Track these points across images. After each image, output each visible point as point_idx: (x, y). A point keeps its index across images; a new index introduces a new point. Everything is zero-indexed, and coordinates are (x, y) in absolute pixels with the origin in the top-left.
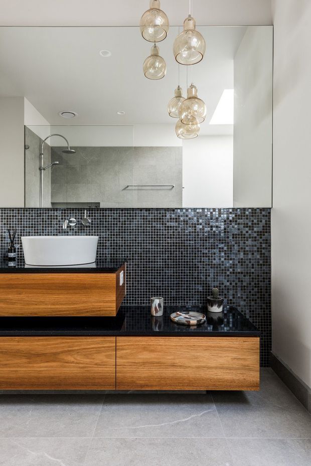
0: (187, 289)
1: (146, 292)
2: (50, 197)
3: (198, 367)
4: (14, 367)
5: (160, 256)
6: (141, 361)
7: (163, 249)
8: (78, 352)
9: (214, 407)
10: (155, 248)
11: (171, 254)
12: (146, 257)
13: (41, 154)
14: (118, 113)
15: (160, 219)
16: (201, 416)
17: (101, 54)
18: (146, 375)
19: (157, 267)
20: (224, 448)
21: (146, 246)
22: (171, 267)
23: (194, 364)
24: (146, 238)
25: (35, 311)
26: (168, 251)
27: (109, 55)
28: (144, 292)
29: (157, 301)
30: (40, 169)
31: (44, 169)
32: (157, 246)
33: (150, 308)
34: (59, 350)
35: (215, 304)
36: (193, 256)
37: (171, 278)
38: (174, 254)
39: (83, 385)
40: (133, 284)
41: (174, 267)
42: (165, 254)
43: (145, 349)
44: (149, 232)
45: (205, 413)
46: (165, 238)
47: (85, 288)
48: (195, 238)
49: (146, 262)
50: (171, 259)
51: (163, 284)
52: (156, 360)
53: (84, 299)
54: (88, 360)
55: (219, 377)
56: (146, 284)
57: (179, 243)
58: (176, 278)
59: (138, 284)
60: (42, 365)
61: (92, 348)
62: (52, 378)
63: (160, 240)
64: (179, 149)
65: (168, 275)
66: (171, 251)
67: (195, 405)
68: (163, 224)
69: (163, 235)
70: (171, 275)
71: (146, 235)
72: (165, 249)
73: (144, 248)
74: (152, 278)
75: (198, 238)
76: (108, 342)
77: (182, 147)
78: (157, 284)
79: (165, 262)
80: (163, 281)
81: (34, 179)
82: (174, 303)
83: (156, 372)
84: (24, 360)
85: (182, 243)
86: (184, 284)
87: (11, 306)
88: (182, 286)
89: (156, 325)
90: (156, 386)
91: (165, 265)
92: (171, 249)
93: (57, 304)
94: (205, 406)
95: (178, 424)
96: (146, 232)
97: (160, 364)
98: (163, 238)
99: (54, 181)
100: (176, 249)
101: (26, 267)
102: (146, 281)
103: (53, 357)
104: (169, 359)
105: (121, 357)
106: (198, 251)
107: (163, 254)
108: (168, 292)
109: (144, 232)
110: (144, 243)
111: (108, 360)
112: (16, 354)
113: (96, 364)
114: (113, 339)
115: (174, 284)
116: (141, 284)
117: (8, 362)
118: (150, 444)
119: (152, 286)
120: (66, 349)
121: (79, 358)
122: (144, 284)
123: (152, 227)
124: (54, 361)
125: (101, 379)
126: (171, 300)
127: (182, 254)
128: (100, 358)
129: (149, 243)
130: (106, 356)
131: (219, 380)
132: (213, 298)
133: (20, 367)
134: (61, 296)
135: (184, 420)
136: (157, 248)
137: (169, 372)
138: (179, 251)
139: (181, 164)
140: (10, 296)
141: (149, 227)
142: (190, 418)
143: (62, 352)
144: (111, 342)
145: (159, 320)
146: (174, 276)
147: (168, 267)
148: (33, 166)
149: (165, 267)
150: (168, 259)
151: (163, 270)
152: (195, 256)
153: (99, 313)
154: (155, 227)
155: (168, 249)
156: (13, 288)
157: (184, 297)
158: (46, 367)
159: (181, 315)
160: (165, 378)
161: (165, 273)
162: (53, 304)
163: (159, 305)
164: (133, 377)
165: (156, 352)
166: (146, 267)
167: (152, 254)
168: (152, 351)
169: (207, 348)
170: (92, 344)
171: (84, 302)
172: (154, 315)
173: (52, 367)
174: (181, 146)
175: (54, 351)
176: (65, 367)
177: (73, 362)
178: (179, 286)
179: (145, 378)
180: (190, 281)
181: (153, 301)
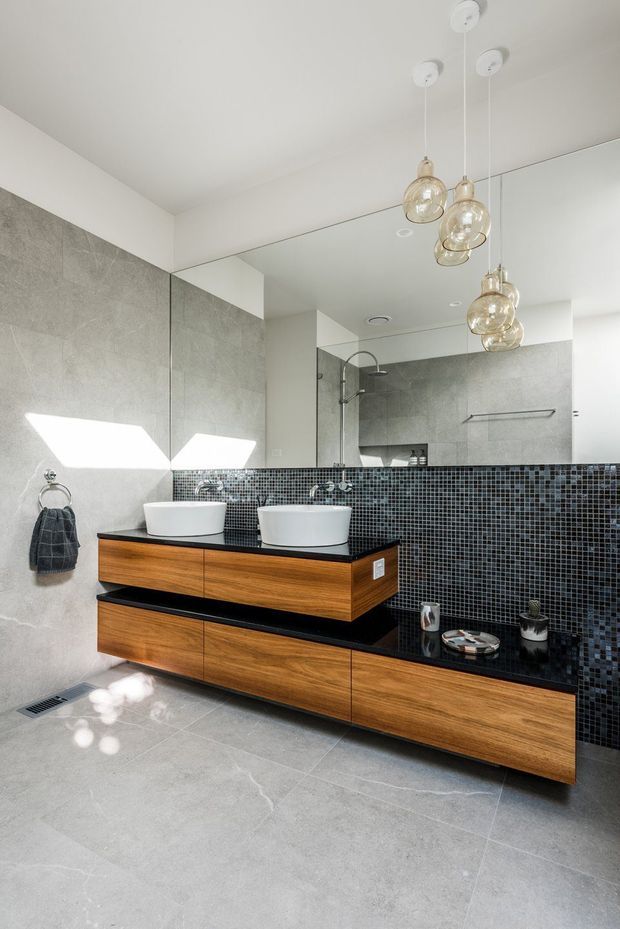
0: (493, 596)
1: (428, 592)
2: (357, 439)
3: (468, 720)
4: (241, 664)
5: (450, 540)
6: (383, 690)
7: (453, 528)
8: (306, 660)
9: (500, 790)
10: (441, 527)
11: (467, 537)
12: (429, 539)
13: (342, 382)
14: (452, 305)
15: (449, 482)
16: (469, 797)
17: (398, 234)
18: (389, 712)
19: (445, 556)
20: (476, 850)
21: (429, 523)
22: (467, 558)
23: (461, 715)
24: (429, 511)
25: (261, 600)
26: (462, 533)
27: (411, 233)
28: (425, 592)
29: (427, 609)
30: (341, 403)
31: (346, 402)
32: (445, 524)
33: (418, 615)
34: (286, 654)
35: (531, 627)
36: (503, 544)
37: (467, 575)
38: (471, 538)
39: (312, 706)
40: (409, 577)
41: (471, 559)
42: (458, 537)
43: (390, 674)
44: (433, 502)
45: (479, 795)
46: (458, 511)
47: (315, 579)
48: (508, 513)
49: (429, 547)
50: (467, 546)
51: (454, 583)
52: (404, 695)
53: (314, 594)
54: (317, 674)
55: (500, 743)
56: (428, 580)
57: (480, 521)
58: (476, 576)
59: (416, 579)
60: (269, 668)
61: (324, 659)
62: (279, 687)
63: (449, 515)
64: (566, 346)
65: (462, 571)
66: (467, 533)
67: (469, 778)
68: (454, 491)
69: (453, 507)
70: (467, 571)
71: (429, 506)
72: (458, 528)
73: (425, 527)
74: (437, 572)
75: (512, 513)
76: (340, 655)
77: (571, 341)
78: (445, 582)
79: (458, 549)
80: (454, 578)
81: (330, 417)
82: (471, 614)
83: (404, 711)
84: (251, 658)
85: (484, 521)
86: (489, 586)
87: (239, 591)
88: (485, 590)
89: (426, 645)
90: (404, 731)
91: (458, 554)
92: (466, 529)
93: (284, 596)
94: (485, 785)
95: (426, 795)
96: (429, 502)
97: (410, 702)
98: (454, 511)
99: (362, 417)
100: (475, 529)
101: (263, 546)
102: (429, 576)
103: (279, 660)
104: (422, 697)
105: (358, 679)
106: (513, 536)
107: (454, 536)
108: (462, 596)
109: (425, 502)
110: (425, 519)
111: (342, 679)
112: (244, 649)
113: (327, 681)
114: (347, 652)
115: (471, 584)
116: (421, 579)
117: (235, 657)
118: (373, 807)
119: (437, 585)
120: (293, 654)
121: (308, 669)
122: (425, 579)
123: (437, 495)
124: (281, 666)
125: (334, 702)
126: (467, 609)
127: (485, 538)
128: (332, 674)
129: (433, 519)
130: (338, 672)
131: (502, 749)
132: (530, 615)
133: (247, 665)
134: (288, 586)
135: (438, 793)
136: (445, 528)
137: (422, 717)
138: (480, 534)
139: (569, 370)
140: (237, 579)
141: (433, 494)
142: (450, 793)
143: (290, 657)
144: (344, 655)
145: (431, 637)
146: (471, 572)
147: (462, 558)
148: (329, 400)
149: (458, 558)
150: (462, 545)
151: (454, 562)
152: (508, 544)
153: (330, 613)
154: (441, 494)
155: (462, 529)
156: (239, 570)
157: (489, 608)
158: (273, 671)
159: (463, 635)
160: (416, 723)
161: (458, 566)
162: (279, 595)
163: (431, 615)
164: (372, 711)
165: (404, 682)
166: (429, 555)
167: (437, 535)
168: (399, 680)
169: (481, 694)
170: (323, 654)
171: (312, 598)
172: (424, 628)
173: (279, 673)
174: (572, 338)
175: (280, 653)
176: (293, 676)
177: (301, 673)
178: (480, 590)
179: (389, 715)
180: (498, 583)
181: (421, 607)
